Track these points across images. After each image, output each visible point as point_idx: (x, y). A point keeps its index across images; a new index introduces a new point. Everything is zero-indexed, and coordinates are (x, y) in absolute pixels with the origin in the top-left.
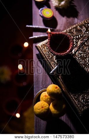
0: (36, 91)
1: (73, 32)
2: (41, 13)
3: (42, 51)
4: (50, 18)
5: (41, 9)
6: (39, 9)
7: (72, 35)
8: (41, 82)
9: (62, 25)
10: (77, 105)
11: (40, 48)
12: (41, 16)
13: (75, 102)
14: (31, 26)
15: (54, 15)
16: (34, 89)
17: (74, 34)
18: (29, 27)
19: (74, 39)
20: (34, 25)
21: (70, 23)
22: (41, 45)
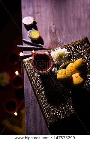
0: (26, 102)
2: (30, 35)
3: (27, 66)
4: (37, 39)
5: (29, 31)
6: (28, 31)
8: (31, 94)
9: (47, 44)
10: (47, 117)
11: (26, 62)
12: (29, 37)
13: (46, 114)
14: (21, 46)
15: (41, 36)
18: (20, 47)
20: (24, 45)
21: (54, 42)
22: (27, 60)
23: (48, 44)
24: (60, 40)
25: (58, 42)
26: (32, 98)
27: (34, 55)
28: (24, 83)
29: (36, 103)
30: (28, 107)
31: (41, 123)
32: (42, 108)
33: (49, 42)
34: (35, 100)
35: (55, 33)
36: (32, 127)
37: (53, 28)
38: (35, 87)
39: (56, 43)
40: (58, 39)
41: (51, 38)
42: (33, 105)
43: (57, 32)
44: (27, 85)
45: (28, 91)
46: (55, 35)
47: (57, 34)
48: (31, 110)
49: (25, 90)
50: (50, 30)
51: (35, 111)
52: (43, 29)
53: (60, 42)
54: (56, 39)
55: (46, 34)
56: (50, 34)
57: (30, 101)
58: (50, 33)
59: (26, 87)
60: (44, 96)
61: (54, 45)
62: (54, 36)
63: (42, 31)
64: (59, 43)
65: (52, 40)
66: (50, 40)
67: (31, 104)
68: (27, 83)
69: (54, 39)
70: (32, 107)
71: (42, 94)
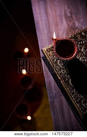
0: (50, 97)
1: (78, 37)
3: (47, 55)
7: (77, 41)
10: (79, 108)
11: (45, 51)
13: (77, 105)
16: (48, 95)
17: (78, 40)
19: (78, 44)
21: (71, 27)
22: (46, 49)
23: (65, 31)
24: (78, 24)
25: (76, 26)
26: (56, 91)
27: (56, 41)
28: (45, 76)
29: (61, 96)
30: (53, 102)
31: (70, 117)
32: (72, 99)
33: (66, 28)
34: (60, 93)
35: (71, 17)
36: (61, 123)
37: (69, 12)
38: (60, 76)
39: (74, 28)
40: (75, 23)
41: (67, 23)
42: (59, 99)
43: (73, 16)
44: (48, 77)
45: (50, 83)
46: (71, 19)
47: (73, 18)
48: (57, 104)
49: (46, 83)
50: (66, 15)
51: (61, 105)
52: (57, 14)
53: (79, 26)
54: (73, 24)
55: (62, 19)
56: (65, 19)
57: (54, 95)
58: (65, 17)
59: (48, 80)
60: (71, 86)
61: (72, 31)
62: (70, 21)
63: (56, 17)
64: (77, 28)
65: (69, 25)
66: (67, 25)
67: (55, 98)
68: (48, 75)
69: (71, 24)
70: (57, 101)
71: (69, 84)
